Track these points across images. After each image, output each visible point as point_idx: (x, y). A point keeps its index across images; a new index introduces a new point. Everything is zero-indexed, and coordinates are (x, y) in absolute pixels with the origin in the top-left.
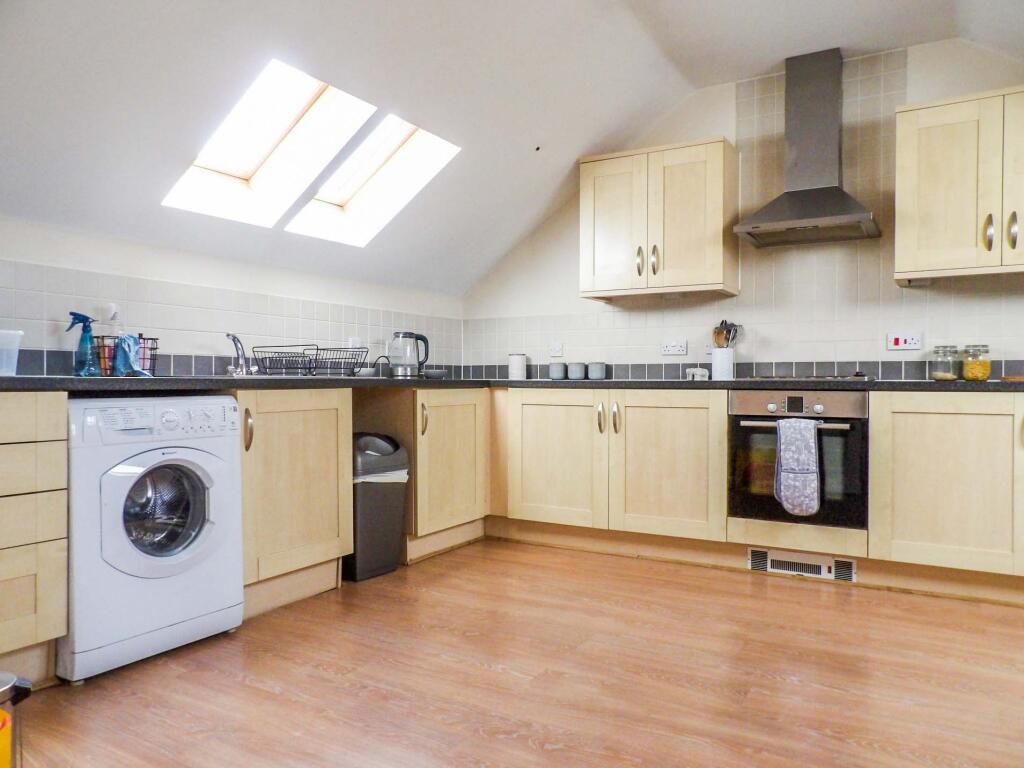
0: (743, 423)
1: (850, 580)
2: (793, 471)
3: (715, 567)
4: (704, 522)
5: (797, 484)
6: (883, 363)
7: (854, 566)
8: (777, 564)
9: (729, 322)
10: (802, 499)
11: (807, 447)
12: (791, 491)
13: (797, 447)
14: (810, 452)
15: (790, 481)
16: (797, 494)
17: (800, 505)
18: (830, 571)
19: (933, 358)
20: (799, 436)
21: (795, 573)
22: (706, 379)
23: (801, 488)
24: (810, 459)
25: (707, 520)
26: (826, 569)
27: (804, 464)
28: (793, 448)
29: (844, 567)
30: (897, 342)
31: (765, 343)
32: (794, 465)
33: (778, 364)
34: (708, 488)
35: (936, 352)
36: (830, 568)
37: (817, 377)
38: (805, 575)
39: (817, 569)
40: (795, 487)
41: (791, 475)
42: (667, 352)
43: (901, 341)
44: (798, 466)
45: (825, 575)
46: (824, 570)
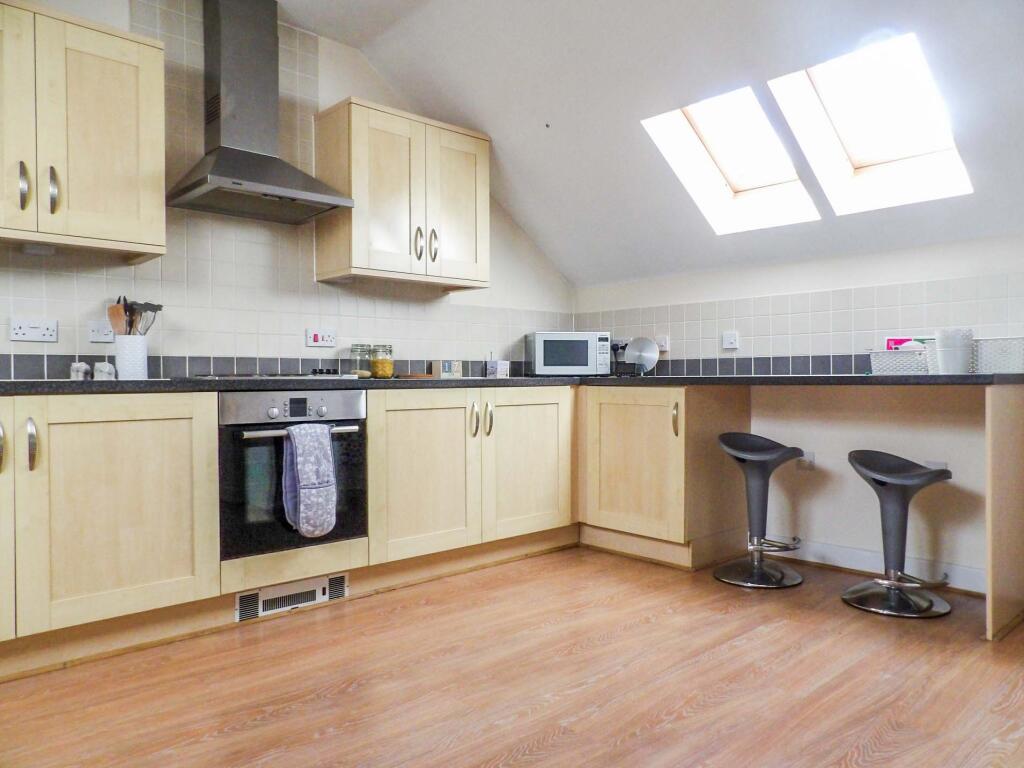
0: (247, 435)
1: (343, 596)
2: (313, 486)
3: (195, 636)
4: (189, 577)
5: (320, 500)
6: (303, 360)
7: (347, 579)
8: (270, 604)
9: (130, 300)
10: (325, 516)
11: (325, 456)
12: (314, 509)
13: (317, 458)
14: (329, 461)
15: (312, 499)
16: (320, 512)
17: (322, 525)
18: (324, 594)
19: (347, 356)
20: (316, 444)
21: (289, 608)
22: (113, 379)
23: (324, 503)
24: (328, 468)
25: (193, 573)
26: (321, 592)
27: (324, 475)
28: (312, 459)
29: (336, 583)
30: (316, 339)
31: (176, 331)
32: (314, 479)
33: (192, 359)
34: (192, 529)
35: (352, 351)
36: (324, 589)
37: (237, 375)
38: (300, 605)
39: (311, 595)
40: (318, 504)
41: (314, 491)
42: (17, 338)
43: (320, 339)
44: (318, 478)
45: (321, 599)
46: (319, 593)
